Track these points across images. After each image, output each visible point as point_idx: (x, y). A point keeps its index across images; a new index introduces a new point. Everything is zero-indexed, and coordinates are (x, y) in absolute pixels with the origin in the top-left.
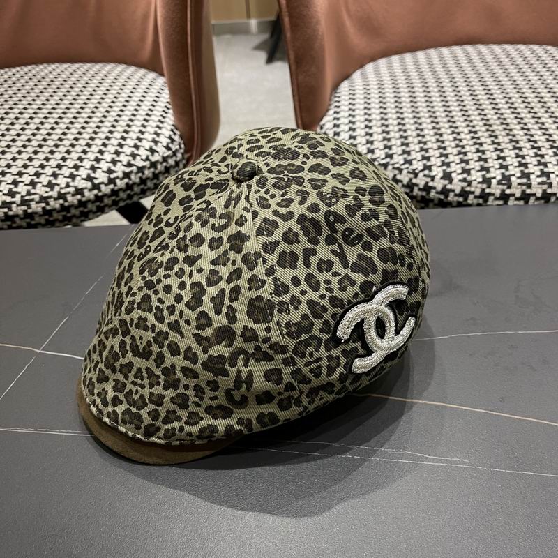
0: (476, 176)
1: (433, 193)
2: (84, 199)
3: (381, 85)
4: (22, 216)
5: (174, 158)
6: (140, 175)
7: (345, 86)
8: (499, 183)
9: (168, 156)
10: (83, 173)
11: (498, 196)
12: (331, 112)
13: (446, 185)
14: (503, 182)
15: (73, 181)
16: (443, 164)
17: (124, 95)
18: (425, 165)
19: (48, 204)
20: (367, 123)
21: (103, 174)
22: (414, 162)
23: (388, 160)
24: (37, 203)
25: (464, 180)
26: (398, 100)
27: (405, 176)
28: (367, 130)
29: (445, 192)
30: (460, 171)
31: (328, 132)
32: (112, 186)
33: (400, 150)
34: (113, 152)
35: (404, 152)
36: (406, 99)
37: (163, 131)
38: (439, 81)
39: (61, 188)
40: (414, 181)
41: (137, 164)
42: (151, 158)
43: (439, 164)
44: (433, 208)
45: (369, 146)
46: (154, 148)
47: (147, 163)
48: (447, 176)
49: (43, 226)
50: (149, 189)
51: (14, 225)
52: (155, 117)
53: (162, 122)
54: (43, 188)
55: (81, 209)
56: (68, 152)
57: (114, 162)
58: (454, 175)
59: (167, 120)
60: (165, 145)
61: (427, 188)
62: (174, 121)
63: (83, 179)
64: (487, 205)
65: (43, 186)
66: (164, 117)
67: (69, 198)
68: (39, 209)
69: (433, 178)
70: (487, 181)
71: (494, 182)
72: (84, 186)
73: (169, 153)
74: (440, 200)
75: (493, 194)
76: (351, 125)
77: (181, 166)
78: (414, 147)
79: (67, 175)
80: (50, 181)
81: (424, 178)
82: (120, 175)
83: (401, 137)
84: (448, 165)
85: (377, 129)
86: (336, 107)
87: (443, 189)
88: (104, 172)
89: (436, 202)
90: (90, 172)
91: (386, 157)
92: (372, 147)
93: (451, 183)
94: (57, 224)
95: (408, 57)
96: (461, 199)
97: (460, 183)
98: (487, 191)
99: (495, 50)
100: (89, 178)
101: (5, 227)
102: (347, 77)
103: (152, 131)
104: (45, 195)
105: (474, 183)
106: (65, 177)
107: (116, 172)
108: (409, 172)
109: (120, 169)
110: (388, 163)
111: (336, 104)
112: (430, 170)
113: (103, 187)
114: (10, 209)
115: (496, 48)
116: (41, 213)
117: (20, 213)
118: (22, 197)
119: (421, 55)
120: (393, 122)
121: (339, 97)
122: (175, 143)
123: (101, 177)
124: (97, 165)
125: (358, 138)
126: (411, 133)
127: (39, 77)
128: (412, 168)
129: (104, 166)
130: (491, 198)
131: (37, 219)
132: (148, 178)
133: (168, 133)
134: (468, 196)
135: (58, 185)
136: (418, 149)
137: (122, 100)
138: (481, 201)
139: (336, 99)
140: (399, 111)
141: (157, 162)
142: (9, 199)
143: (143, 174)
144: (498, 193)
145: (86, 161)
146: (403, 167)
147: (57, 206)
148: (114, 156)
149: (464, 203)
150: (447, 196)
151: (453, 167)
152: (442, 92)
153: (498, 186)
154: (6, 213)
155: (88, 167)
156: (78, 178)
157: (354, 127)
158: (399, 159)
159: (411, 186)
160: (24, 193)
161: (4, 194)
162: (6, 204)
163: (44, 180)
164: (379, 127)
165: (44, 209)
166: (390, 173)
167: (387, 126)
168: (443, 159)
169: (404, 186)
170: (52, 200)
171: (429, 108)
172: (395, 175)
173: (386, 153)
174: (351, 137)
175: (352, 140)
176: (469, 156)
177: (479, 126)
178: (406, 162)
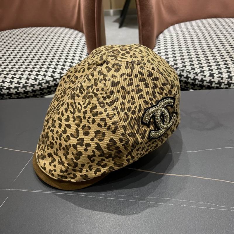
0: (225, 75)
1: (205, 83)
2: (50, 85)
3: (177, 35)
4: (23, 93)
7: (161, 36)
10: (49, 74)
12: (156, 47)
13: (211, 79)
15: (45, 77)
16: (210, 70)
17: (65, 40)
18: (201, 70)
19: (34, 87)
20: (173, 52)
21: (58, 74)
22: (196, 69)
24: (30, 87)
25: (220, 77)
26: (186, 42)
27: (192, 75)
28: (173, 55)
30: (217, 73)
33: (189, 64)
34: (62, 65)
35: (191, 65)
36: (189, 42)
37: (83, 56)
38: (203, 34)
39: (40, 81)
40: (196, 77)
43: (208, 70)
44: (205, 89)
45: (175, 62)
48: (212, 75)
49: (32, 97)
51: (20, 97)
52: (79, 50)
53: (82, 52)
55: (48, 90)
56: (42, 65)
57: (62, 69)
58: (215, 75)
59: (84, 51)
61: (202, 81)
62: (88, 51)
63: (49, 76)
64: (230, 88)
65: (32, 79)
67: (43, 85)
69: (205, 76)
70: (230, 77)
72: (50, 79)
74: (208, 86)
75: (233, 83)
76: (166, 53)
79: (42, 75)
80: (35, 78)
81: (201, 76)
83: (189, 58)
84: (212, 70)
86: (158, 45)
88: (58, 73)
89: (206, 87)
90: (52, 73)
91: (183, 67)
92: (176, 63)
93: (213, 78)
94: (38, 96)
95: (188, 23)
96: (218, 86)
97: (218, 78)
98: (230, 82)
99: (226, 20)
100: (52, 76)
101: (16, 97)
102: (161, 32)
103: (78, 55)
104: (33, 83)
105: (224, 78)
106: (41, 76)
107: (63, 73)
108: (194, 73)
110: (184, 69)
111: (158, 44)
112: (204, 73)
113: (58, 80)
114: (18, 90)
115: (226, 19)
116: (31, 91)
117: (22, 91)
118: (23, 84)
119: (193, 22)
120: (185, 51)
121: (160, 41)
123: (57, 76)
124: (55, 71)
125: (170, 58)
126: (194, 56)
127: (28, 33)
128: (195, 72)
129: (58, 71)
130: (232, 85)
131: (29, 94)
133: (85, 57)
134: (221, 84)
135: (39, 79)
136: (197, 63)
137: (64, 42)
138: (227, 86)
139: (158, 42)
140: (187, 45)
142: (17, 85)
145: (50, 69)
146: (191, 71)
147: (38, 88)
148: (63, 66)
149: (220, 87)
150: (211, 84)
151: (214, 71)
152: (205, 39)
154: (16, 92)
155: (51, 71)
156: (47, 76)
157: (167, 53)
158: (189, 68)
159: (195, 79)
160: (24, 83)
161: (15, 83)
162: (16, 88)
163: (33, 77)
164: (178, 54)
165: (32, 89)
166: (185, 74)
167: (182, 53)
168: (209, 67)
169: (191, 79)
170: (36, 86)
171: (200, 45)
172: (187, 75)
173: (183, 65)
174: (166, 58)
175: (167, 60)
176: (221, 66)
177: (224, 53)
178: (192, 69)
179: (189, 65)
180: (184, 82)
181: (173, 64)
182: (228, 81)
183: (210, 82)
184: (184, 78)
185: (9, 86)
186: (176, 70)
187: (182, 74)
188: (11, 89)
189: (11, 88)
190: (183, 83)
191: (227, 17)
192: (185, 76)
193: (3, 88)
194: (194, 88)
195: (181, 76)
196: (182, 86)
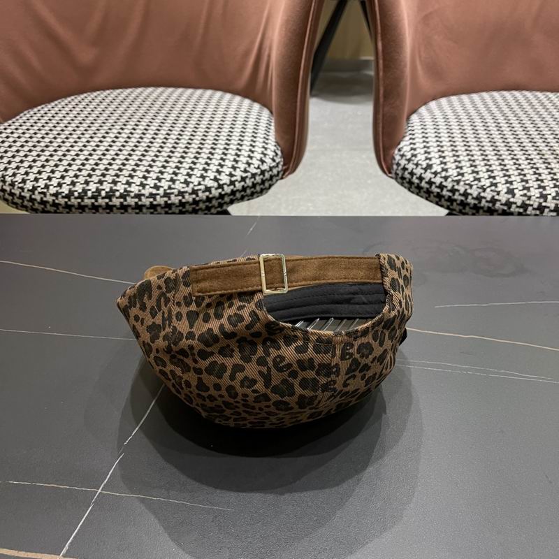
0: (535, 193)
1: (498, 205)
2: (211, 196)
3: (446, 119)
4: (163, 206)
5: (277, 169)
6: (253, 180)
7: (414, 118)
8: (554, 198)
9: (274, 167)
10: (211, 175)
11: (552, 209)
12: (407, 138)
13: (509, 199)
14: (557, 198)
15: (204, 180)
16: (507, 182)
18: (491, 182)
19: (183, 197)
20: (439, 148)
21: (226, 177)
22: (482, 180)
23: (460, 177)
24: (176, 196)
25: (525, 195)
26: (463, 132)
27: (474, 191)
28: (440, 153)
29: (509, 204)
30: (521, 188)
31: (406, 153)
32: (232, 187)
33: (470, 170)
34: (232, 160)
35: (473, 172)
36: (469, 132)
37: (269, 146)
38: (494, 118)
39: (195, 186)
40: (482, 194)
41: (250, 170)
42: (261, 167)
43: (504, 182)
45: (443, 166)
46: (264, 159)
47: (258, 171)
48: (511, 192)
50: (256, 192)
51: (156, 212)
53: (267, 139)
54: (181, 185)
55: (207, 204)
56: (196, 158)
57: (234, 168)
58: (516, 191)
59: (270, 137)
60: (271, 157)
61: (493, 201)
62: (276, 139)
63: (211, 179)
64: (543, 216)
65: (181, 183)
66: (268, 135)
67: (200, 194)
68: (177, 202)
69: (498, 193)
70: (544, 197)
71: (550, 197)
72: (212, 185)
73: (274, 164)
74: (504, 210)
75: (548, 207)
76: (426, 149)
77: (280, 175)
78: (482, 168)
79: (199, 175)
80: (186, 180)
81: (491, 193)
82: (239, 179)
83: (470, 160)
84: (511, 183)
85: (448, 153)
86: (410, 134)
87: (506, 201)
88: (227, 175)
89: (500, 211)
90: (216, 174)
91: (458, 175)
92: (446, 167)
93: (513, 197)
95: (465, 98)
96: (521, 210)
97: (521, 197)
98: (544, 204)
99: (539, 96)
100: (216, 179)
102: (414, 111)
103: (260, 145)
104: (182, 190)
105: (533, 198)
106: (197, 177)
107: (235, 176)
108: (478, 187)
109: (238, 174)
110: (460, 179)
111: (410, 132)
112: (496, 187)
113: (225, 187)
114: (155, 199)
115: (539, 94)
116: (178, 204)
117: (162, 203)
118: (165, 190)
119: (475, 97)
120: (461, 148)
121: (413, 127)
122: (278, 157)
123: (225, 179)
124: (221, 170)
125: (433, 159)
126: (478, 157)
127: (152, 97)
128: (480, 184)
129: (227, 170)
130: (547, 210)
131: (174, 209)
132: (257, 183)
133: (273, 148)
134: (527, 208)
135: (192, 183)
136: (485, 170)
138: (538, 212)
139: (410, 128)
140: (465, 138)
141: (265, 170)
142: (154, 191)
143: (255, 179)
144: (552, 206)
145: (212, 165)
146: (473, 183)
147: (191, 200)
148: (234, 163)
149: (524, 213)
150: (510, 208)
151: (515, 185)
152: (499, 127)
153: (552, 201)
154: (151, 202)
155: (214, 170)
156: (207, 179)
157: (429, 150)
158: (469, 177)
159: (479, 198)
160: (166, 188)
161: (151, 187)
162: (152, 195)
163: (181, 178)
165: (180, 201)
166: (461, 188)
167: (457, 151)
168: (506, 178)
169: (473, 198)
170: (187, 194)
171: (490, 139)
172: (466, 190)
173: (458, 172)
174: (427, 159)
175: (428, 161)
176: (528, 177)
177: (534, 155)
178: (476, 179)
179: (470, 172)
180: (458, 202)
181: (439, 170)
182: (540, 204)
184: (460, 194)
185: (140, 191)
186: (446, 180)
187: (456, 187)
188: (143, 198)
189: (144, 195)
190: (458, 204)
191: (542, 90)
192: (462, 192)
193: (129, 195)
195: (453, 191)
196: (454, 210)
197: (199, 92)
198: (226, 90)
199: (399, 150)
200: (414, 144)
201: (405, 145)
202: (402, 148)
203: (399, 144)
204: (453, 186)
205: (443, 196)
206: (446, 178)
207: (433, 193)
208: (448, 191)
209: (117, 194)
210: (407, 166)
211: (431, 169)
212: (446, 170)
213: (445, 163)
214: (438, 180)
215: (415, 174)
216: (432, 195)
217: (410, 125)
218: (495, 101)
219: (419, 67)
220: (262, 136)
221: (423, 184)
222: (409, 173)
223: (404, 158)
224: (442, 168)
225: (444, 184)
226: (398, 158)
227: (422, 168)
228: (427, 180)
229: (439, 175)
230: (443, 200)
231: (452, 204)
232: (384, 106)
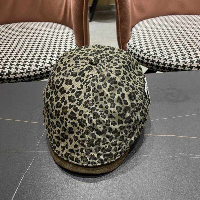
0: (188, 60)
1: (173, 66)
2: (48, 71)
3: (147, 29)
7: (134, 29)
8: (196, 62)
10: (48, 61)
11: (196, 67)
12: (132, 39)
13: (177, 64)
14: (198, 62)
15: (44, 64)
17: (56, 33)
18: (169, 57)
19: (36, 72)
20: (145, 42)
21: (54, 62)
22: (165, 56)
23: (155, 55)
24: (32, 72)
25: (184, 62)
26: (155, 35)
27: (162, 61)
28: (146, 45)
30: (182, 59)
31: (131, 45)
34: (57, 53)
36: (157, 34)
37: (73, 46)
38: (167, 28)
39: (40, 67)
40: (166, 62)
43: (174, 56)
44: (172, 72)
45: (148, 50)
48: (178, 60)
49: (34, 80)
51: (24, 80)
54: (34, 67)
55: (47, 74)
56: (41, 54)
57: (58, 57)
58: (180, 60)
59: (73, 42)
61: (170, 65)
62: (76, 42)
63: (48, 63)
64: (192, 70)
65: (34, 66)
66: (72, 41)
67: (43, 70)
68: (33, 74)
69: (172, 61)
70: (192, 62)
71: (194, 62)
72: (48, 66)
74: (175, 69)
75: (194, 66)
78: (164, 51)
79: (42, 62)
80: (36, 64)
81: (169, 61)
83: (159, 47)
84: (177, 56)
86: (133, 37)
87: (176, 65)
88: (55, 61)
89: (174, 69)
90: (50, 61)
93: (179, 63)
94: (38, 80)
95: (154, 19)
96: (183, 68)
97: (182, 63)
99: (183, 17)
100: (50, 63)
101: (21, 81)
102: (133, 26)
103: (69, 46)
104: (35, 69)
105: (187, 63)
106: (41, 63)
108: (163, 59)
110: (156, 56)
112: (171, 59)
114: (23, 75)
116: (34, 76)
117: (26, 76)
118: (27, 70)
119: (157, 18)
120: (155, 42)
124: (52, 58)
125: (143, 48)
126: (162, 46)
127: (22, 27)
128: (164, 58)
129: (54, 58)
130: (193, 68)
131: (32, 78)
134: (185, 67)
135: (39, 66)
136: (166, 51)
137: (55, 35)
138: (190, 69)
140: (156, 37)
142: (22, 71)
144: (196, 66)
145: (48, 57)
146: (161, 57)
147: (39, 73)
148: (58, 55)
149: (184, 69)
150: (178, 67)
151: (179, 57)
152: (169, 32)
153: (196, 64)
154: (21, 76)
155: (49, 59)
156: (46, 63)
157: (141, 44)
158: (159, 55)
159: (164, 64)
160: (27, 69)
161: (20, 69)
162: (21, 73)
163: (34, 64)
164: (150, 44)
165: (34, 74)
168: (175, 54)
169: (162, 64)
170: (37, 71)
171: (166, 37)
172: (158, 60)
173: (154, 53)
174: (141, 47)
175: (141, 49)
176: (184, 53)
177: (185, 43)
178: (162, 56)
179: (160, 52)
180: (155, 66)
181: (146, 52)
182: (191, 65)
183: (177, 65)
184: (156, 63)
185: (15, 71)
186: (150, 57)
187: (154, 59)
188: (17, 74)
191: (184, 14)
192: (157, 61)
193: (10, 74)
194: (164, 71)
195: (153, 61)
196: (154, 69)
197: (43, 23)
198: (54, 22)
199: (129, 44)
200: (135, 41)
201: (131, 42)
202: (130, 43)
203: (128, 41)
204: (153, 59)
205: (149, 64)
206: (149, 56)
207: (144, 62)
208: (151, 61)
209: (5, 73)
210: (132, 51)
211: (143, 52)
212: (149, 52)
213: (149, 49)
214: (146, 57)
215: (136, 55)
216: (144, 63)
217: (132, 33)
218: (166, 20)
219: (134, 8)
220: (70, 42)
221: (140, 59)
222: (133, 54)
223: (131, 47)
224: (148, 51)
225: (149, 58)
226: (128, 47)
227: (139, 52)
228: (141, 57)
229: (146, 55)
230: (149, 65)
231: (153, 67)
232: (121, 25)
